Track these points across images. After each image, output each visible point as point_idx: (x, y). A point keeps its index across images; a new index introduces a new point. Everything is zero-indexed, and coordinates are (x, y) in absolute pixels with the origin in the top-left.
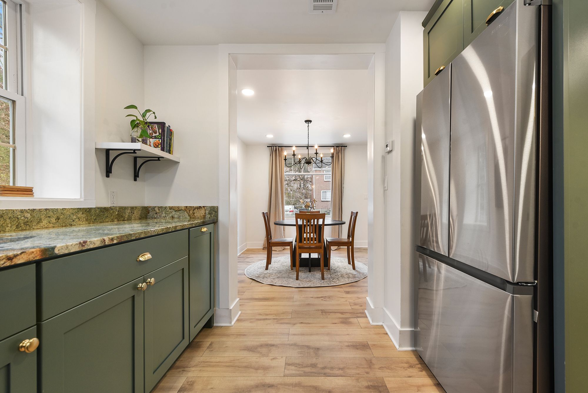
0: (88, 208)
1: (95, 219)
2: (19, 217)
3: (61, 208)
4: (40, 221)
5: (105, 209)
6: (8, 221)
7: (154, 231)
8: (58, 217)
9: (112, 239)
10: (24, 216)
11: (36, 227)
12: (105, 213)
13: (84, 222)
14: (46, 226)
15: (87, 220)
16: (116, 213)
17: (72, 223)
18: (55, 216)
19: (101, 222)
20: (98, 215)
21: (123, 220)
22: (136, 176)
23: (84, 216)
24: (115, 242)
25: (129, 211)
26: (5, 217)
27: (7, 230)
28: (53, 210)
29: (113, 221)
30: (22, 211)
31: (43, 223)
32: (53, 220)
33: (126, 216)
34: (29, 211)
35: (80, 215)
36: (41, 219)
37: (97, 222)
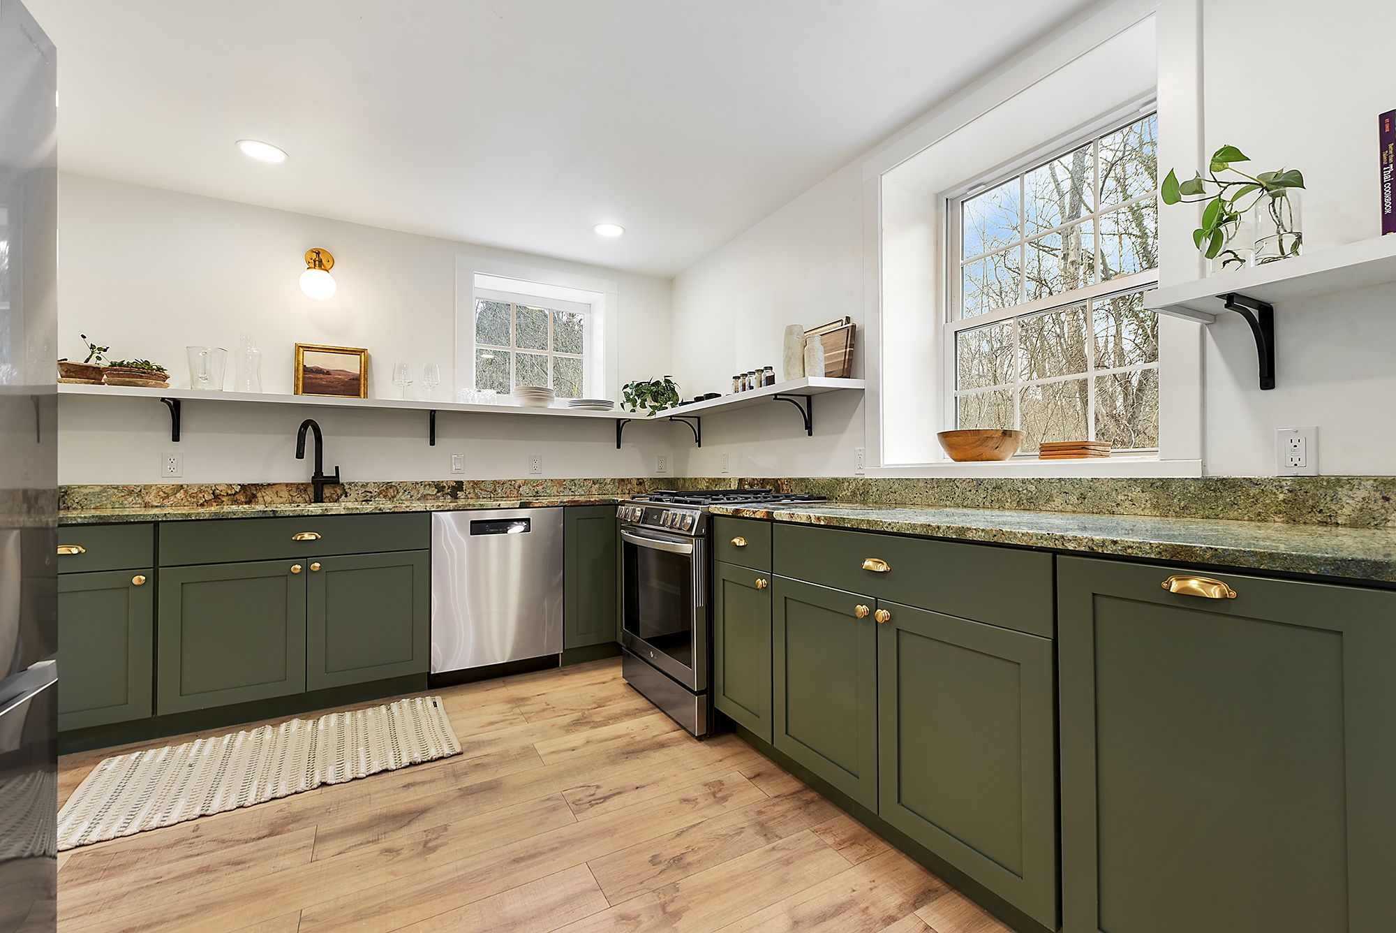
0: (1160, 480)
1: (1185, 508)
2: (1020, 490)
3: (1089, 477)
4: (1050, 499)
5: (1225, 485)
6: (1008, 494)
8: (1082, 494)
9: (819, 518)
10: (1027, 489)
11: (1044, 508)
12: (1225, 494)
13: (1147, 511)
14: (1060, 507)
15: (1155, 507)
16: (1281, 497)
17: (1115, 509)
18: (1077, 493)
19: (1208, 518)
20: (1196, 498)
21: (1324, 523)
23: (1147, 496)
24: (822, 523)
25: (1360, 494)
26: (1004, 488)
27: (1007, 507)
28: (1072, 481)
29: (1264, 520)
30: (1023, 481)
31: (1056, 503)
32: (1074, 499)
33: (1347, 511)
34: (1033, 481)
35: (1136, 492)
36: (1051, 496)
37: (1191, 515)
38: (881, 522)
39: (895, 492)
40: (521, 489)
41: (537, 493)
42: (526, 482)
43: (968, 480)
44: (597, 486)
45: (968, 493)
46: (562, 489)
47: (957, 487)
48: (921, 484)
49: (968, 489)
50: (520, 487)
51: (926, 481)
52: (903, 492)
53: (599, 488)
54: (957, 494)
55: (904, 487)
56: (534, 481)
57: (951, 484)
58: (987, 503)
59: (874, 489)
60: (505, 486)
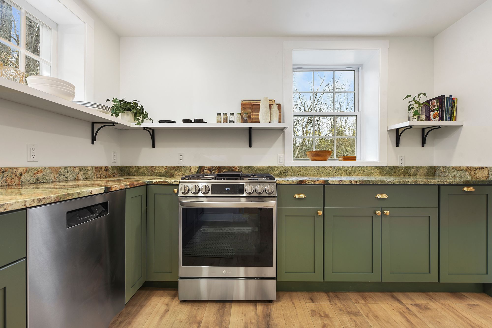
0: (381, 167)
1: (386, 173)
2: (347, 170)
3: (366, 166)
4: (355, 172)
5: (393, 168)
6: (343, 171)
7: (390, 181)
8: (364, 171)
9: (356, 182)
10: (349, 170)
11: (353, 175)
12: (393, 170)
13: (378, 175)
14: (358, 175)
15: (380, 173)
16: (403, 170)
17: (371, 175)
18: (362, 170)
19: (390, 176)
20: (388, 171)
21: (409, 176)
22: (423, 144)
23: (379, 171)
25: (414, 169)
26: (342, 169)
27: (343, 175)
28: (361, 167)
29: (400, 176)
30: (348, 167)
31: (357, 173)
32: (361, 172)
33: (412, 173)
34: (351, 167)
35: (376, 170)
36: (356, 171)
37: (387, 175)
38: (387, 181)
39: (301, 172)
40: (22, 177)
41: (37, 179)
42: (27, 170)
43: (330, 167)
44: (82, 172)
45: (330, 171)
46: (58, 175)
47: (326, 169)
48: (312, 168)
49: (330, 170)
50: (21, 174)
51: (314, 167)
52: (304, 172)
53: (84, 174)
54: (326, 172)
55: (305, 170)
56: (35, 169)
57: (324, 168)
58: (336, 174)
59: (291, 171)
60: (6, 174)
